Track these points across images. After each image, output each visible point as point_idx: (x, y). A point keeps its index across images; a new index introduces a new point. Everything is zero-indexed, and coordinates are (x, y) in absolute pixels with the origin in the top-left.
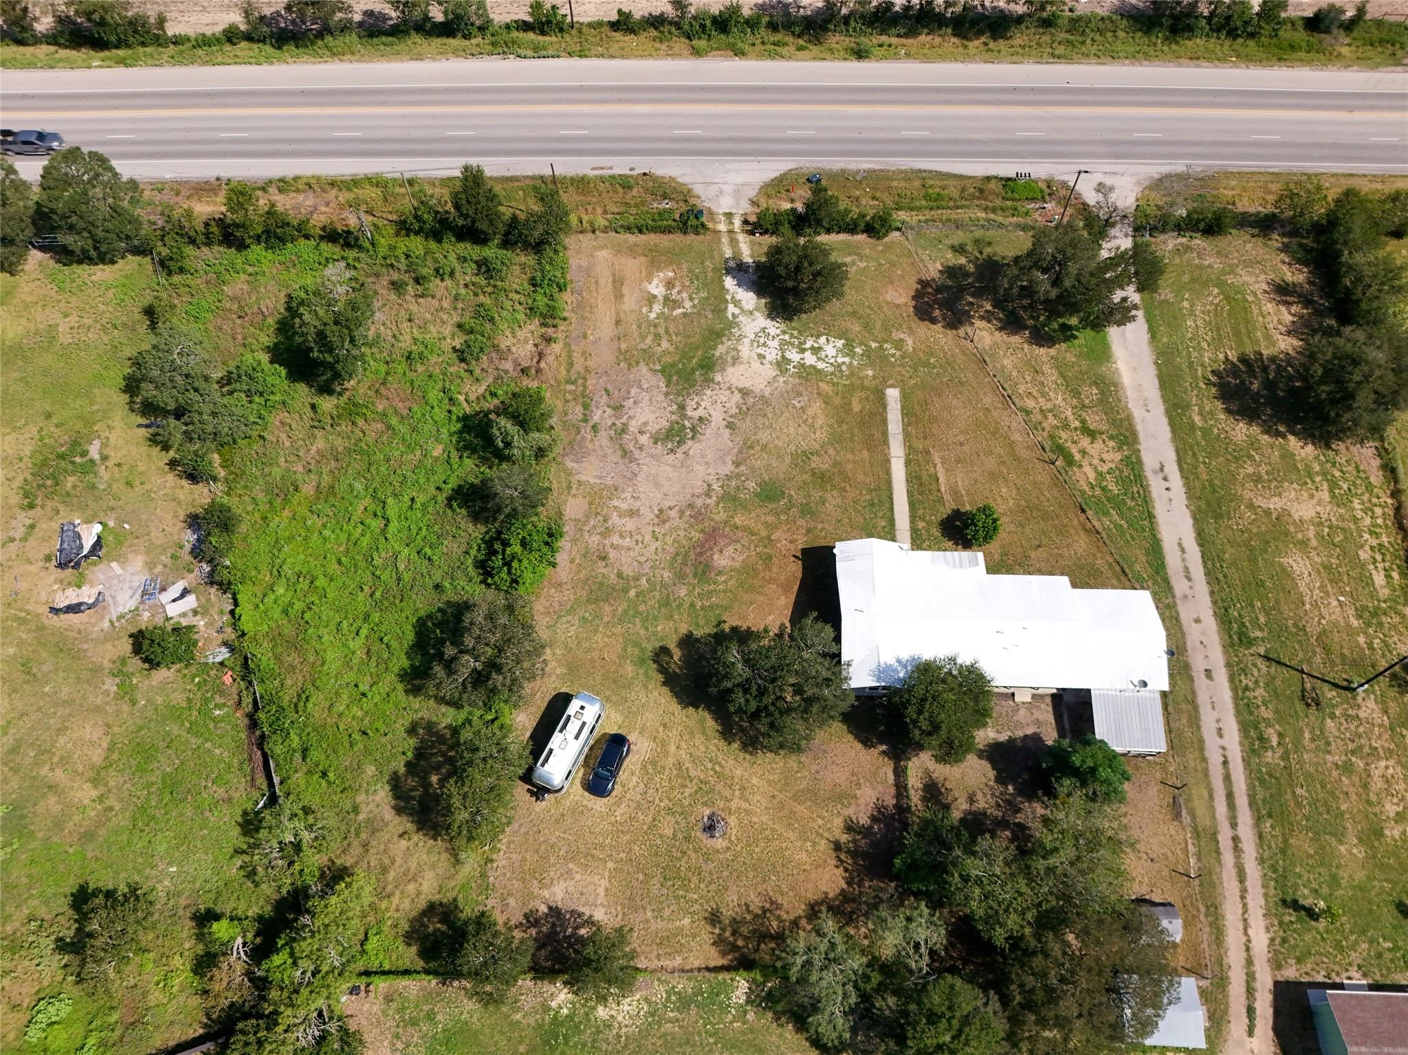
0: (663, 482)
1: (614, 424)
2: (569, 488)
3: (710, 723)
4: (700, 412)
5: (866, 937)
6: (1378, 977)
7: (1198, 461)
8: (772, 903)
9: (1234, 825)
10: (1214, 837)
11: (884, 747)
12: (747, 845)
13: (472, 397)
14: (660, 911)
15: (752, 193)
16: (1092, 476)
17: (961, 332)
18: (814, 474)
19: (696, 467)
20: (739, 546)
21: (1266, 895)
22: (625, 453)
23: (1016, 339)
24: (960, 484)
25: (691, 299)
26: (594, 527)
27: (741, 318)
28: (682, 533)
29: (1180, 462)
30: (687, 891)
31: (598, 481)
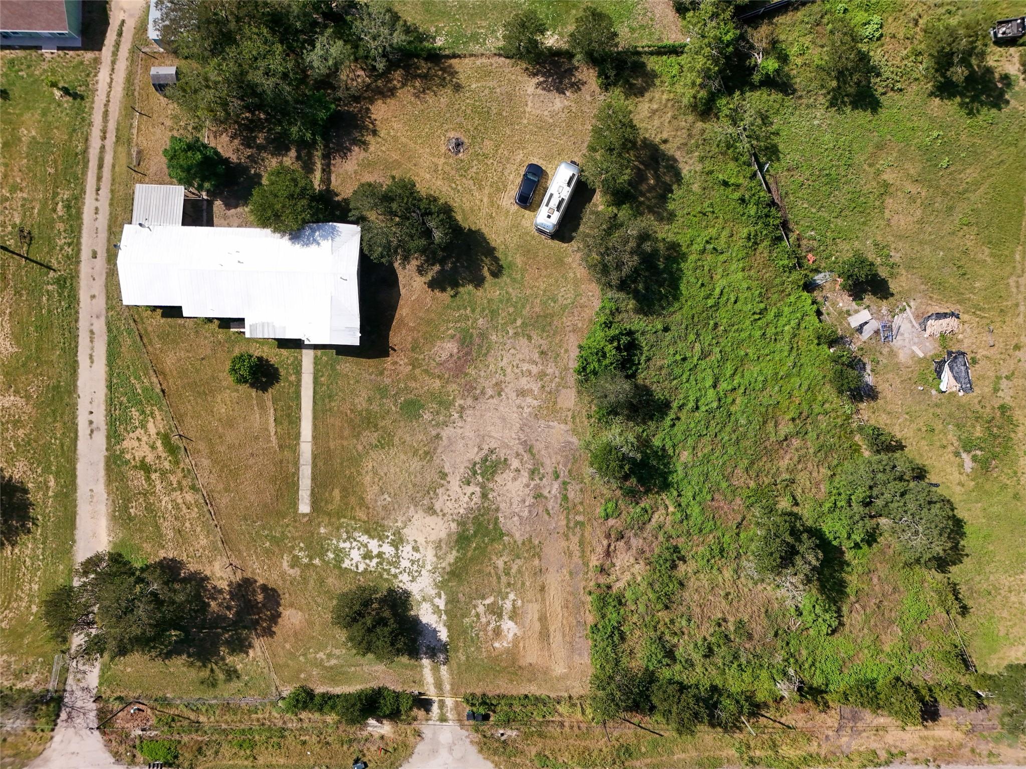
0: (498, 421)
1: (541, 479)
2: (573, 417)
3: (459, 218)
4: (470, 490)
5: (359, 76)
6: (34, 53)
7: (61, 440)
8: (418, 97)
9: (103, 148)
10: (118, 138)
11: (336, 199)
12: (434, 133)
13: (662, 510)
14: (491, 92)
15: (421, 748)
16: (150, 425)
17: (239, 576)
18: (376, 426)
19: (471, 435)
20: (438, 359)
21: (93, 102)
22: (530, 450)
23: (193, 567)
24: (258, 416)
25: (478, 615)
26: (551, 381)
27: (433, 592)
28: (482, 373)
29: (75, 439)
30: (474, 105)
31: (551, 423)
